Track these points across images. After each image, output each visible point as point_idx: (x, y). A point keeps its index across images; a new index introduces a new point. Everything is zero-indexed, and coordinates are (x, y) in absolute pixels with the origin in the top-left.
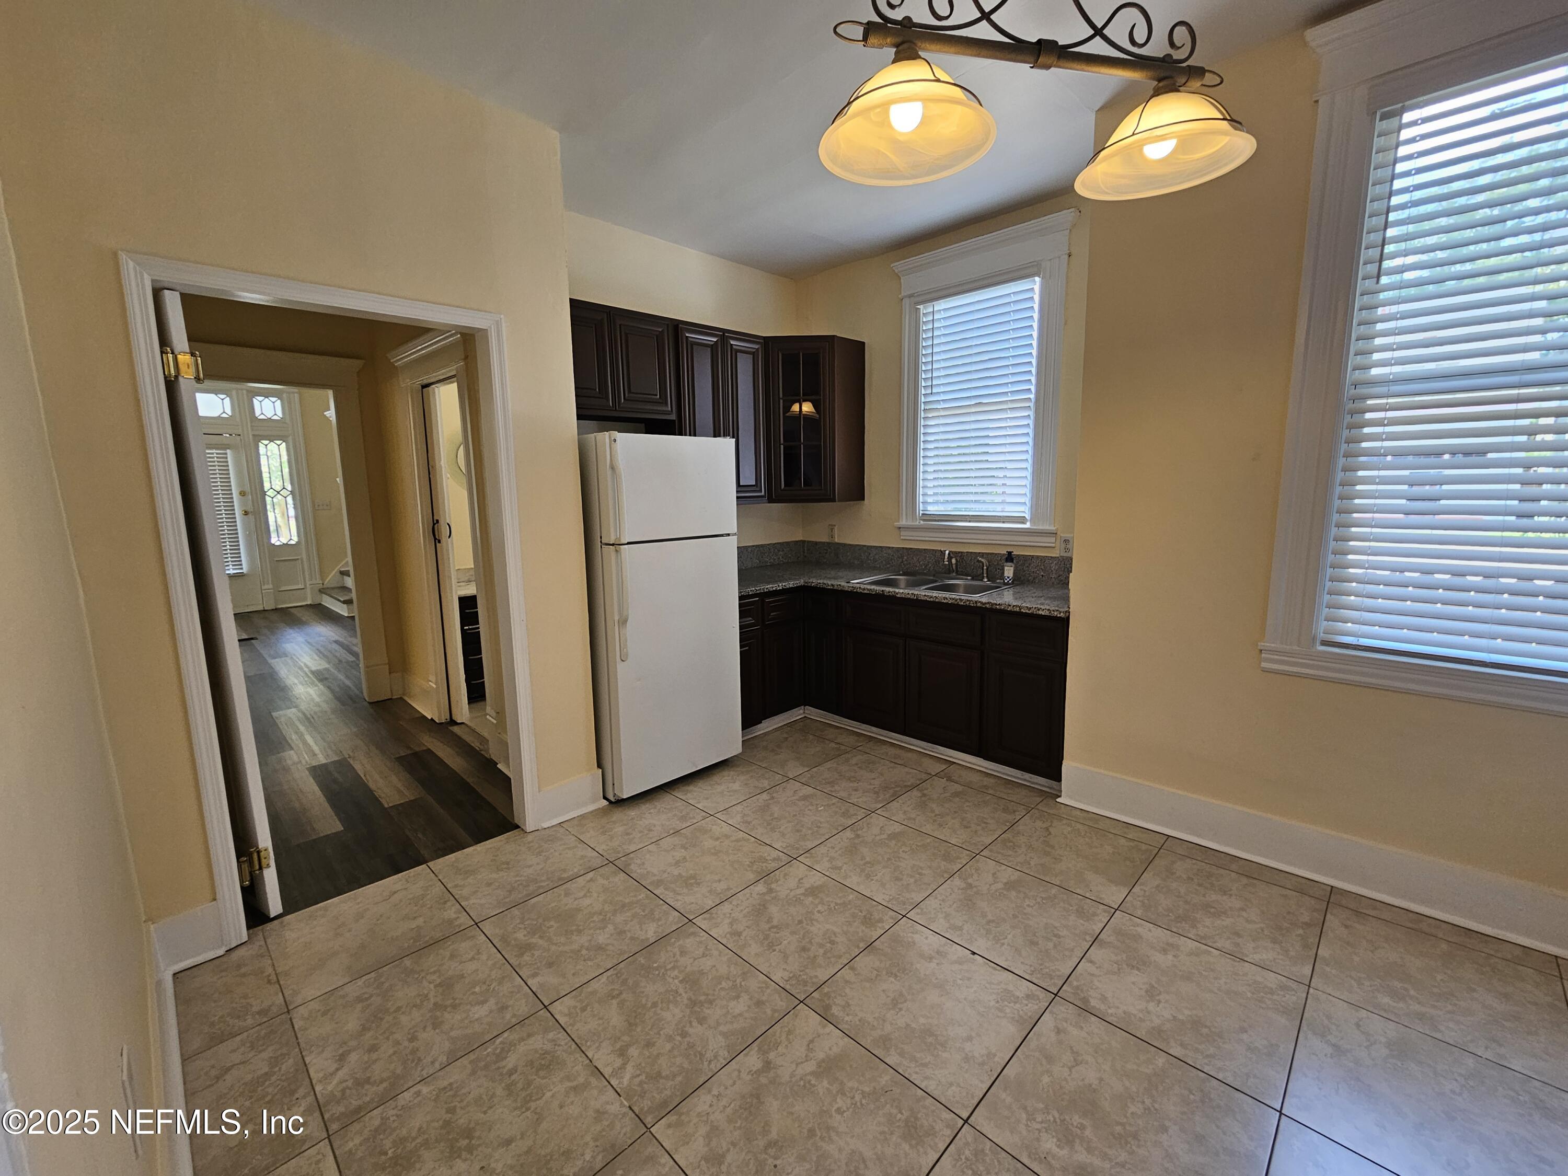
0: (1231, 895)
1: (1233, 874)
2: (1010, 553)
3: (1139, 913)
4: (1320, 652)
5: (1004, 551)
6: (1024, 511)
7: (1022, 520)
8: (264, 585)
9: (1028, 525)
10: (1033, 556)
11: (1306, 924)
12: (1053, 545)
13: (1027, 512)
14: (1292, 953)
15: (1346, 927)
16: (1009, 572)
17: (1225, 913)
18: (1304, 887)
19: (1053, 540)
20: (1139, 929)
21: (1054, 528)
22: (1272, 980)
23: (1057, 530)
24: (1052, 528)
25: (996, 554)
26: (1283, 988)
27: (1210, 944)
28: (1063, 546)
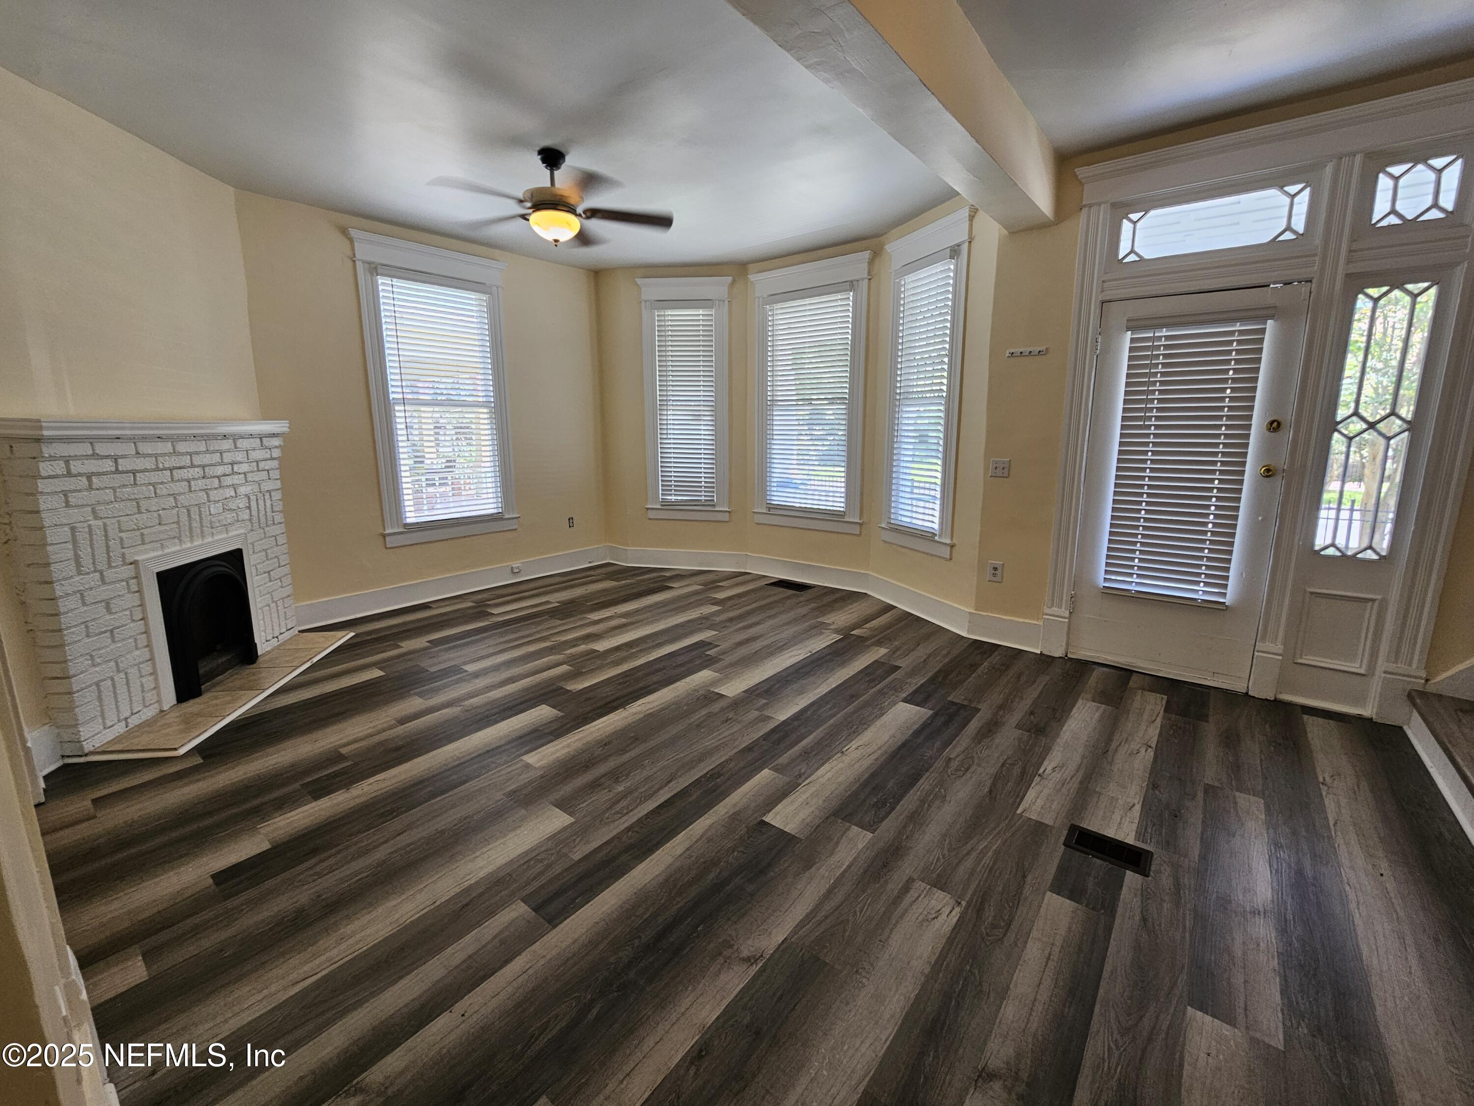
8: (1263, 639)
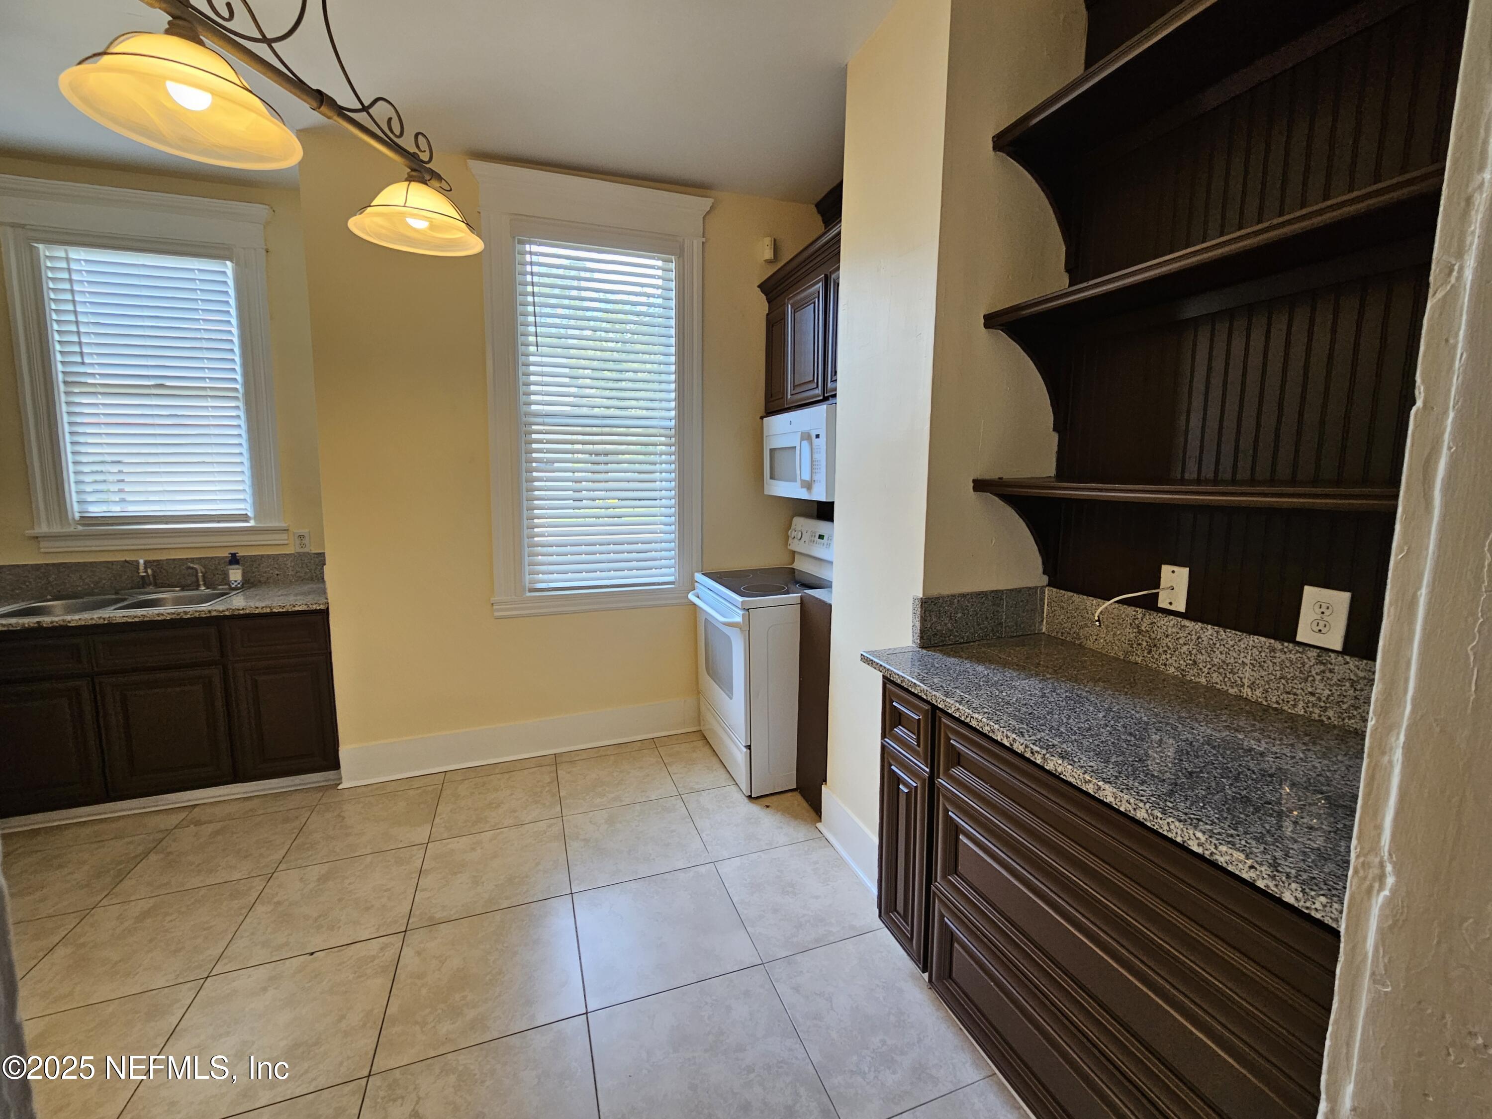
0: (502, 790)
1: (498, 776)
2: (234, 555)
3: (445, 835)
4: (530, 597)
5: (225, 554)
6: (246, 507)
7: (245, 518)
9: (252, 523)
10: (262, 556)
11: (549, 783)
12: (286, 542)
13: (249, 509)
14: (548, 804)
15: (569, 773)
16: (236, 575)
17: (502, 803)
18: (539, 762)
19: (285, 536)
20: (449, 846)
21: (286, 525)
22: (542, 825)
23: (289, 526)
24: (282, 525)
25: (212, 558)
26: (550, 826)
27: (500, 827)
28: (298, 542)
